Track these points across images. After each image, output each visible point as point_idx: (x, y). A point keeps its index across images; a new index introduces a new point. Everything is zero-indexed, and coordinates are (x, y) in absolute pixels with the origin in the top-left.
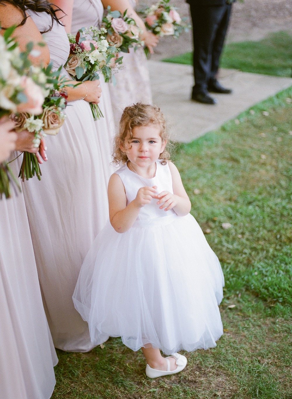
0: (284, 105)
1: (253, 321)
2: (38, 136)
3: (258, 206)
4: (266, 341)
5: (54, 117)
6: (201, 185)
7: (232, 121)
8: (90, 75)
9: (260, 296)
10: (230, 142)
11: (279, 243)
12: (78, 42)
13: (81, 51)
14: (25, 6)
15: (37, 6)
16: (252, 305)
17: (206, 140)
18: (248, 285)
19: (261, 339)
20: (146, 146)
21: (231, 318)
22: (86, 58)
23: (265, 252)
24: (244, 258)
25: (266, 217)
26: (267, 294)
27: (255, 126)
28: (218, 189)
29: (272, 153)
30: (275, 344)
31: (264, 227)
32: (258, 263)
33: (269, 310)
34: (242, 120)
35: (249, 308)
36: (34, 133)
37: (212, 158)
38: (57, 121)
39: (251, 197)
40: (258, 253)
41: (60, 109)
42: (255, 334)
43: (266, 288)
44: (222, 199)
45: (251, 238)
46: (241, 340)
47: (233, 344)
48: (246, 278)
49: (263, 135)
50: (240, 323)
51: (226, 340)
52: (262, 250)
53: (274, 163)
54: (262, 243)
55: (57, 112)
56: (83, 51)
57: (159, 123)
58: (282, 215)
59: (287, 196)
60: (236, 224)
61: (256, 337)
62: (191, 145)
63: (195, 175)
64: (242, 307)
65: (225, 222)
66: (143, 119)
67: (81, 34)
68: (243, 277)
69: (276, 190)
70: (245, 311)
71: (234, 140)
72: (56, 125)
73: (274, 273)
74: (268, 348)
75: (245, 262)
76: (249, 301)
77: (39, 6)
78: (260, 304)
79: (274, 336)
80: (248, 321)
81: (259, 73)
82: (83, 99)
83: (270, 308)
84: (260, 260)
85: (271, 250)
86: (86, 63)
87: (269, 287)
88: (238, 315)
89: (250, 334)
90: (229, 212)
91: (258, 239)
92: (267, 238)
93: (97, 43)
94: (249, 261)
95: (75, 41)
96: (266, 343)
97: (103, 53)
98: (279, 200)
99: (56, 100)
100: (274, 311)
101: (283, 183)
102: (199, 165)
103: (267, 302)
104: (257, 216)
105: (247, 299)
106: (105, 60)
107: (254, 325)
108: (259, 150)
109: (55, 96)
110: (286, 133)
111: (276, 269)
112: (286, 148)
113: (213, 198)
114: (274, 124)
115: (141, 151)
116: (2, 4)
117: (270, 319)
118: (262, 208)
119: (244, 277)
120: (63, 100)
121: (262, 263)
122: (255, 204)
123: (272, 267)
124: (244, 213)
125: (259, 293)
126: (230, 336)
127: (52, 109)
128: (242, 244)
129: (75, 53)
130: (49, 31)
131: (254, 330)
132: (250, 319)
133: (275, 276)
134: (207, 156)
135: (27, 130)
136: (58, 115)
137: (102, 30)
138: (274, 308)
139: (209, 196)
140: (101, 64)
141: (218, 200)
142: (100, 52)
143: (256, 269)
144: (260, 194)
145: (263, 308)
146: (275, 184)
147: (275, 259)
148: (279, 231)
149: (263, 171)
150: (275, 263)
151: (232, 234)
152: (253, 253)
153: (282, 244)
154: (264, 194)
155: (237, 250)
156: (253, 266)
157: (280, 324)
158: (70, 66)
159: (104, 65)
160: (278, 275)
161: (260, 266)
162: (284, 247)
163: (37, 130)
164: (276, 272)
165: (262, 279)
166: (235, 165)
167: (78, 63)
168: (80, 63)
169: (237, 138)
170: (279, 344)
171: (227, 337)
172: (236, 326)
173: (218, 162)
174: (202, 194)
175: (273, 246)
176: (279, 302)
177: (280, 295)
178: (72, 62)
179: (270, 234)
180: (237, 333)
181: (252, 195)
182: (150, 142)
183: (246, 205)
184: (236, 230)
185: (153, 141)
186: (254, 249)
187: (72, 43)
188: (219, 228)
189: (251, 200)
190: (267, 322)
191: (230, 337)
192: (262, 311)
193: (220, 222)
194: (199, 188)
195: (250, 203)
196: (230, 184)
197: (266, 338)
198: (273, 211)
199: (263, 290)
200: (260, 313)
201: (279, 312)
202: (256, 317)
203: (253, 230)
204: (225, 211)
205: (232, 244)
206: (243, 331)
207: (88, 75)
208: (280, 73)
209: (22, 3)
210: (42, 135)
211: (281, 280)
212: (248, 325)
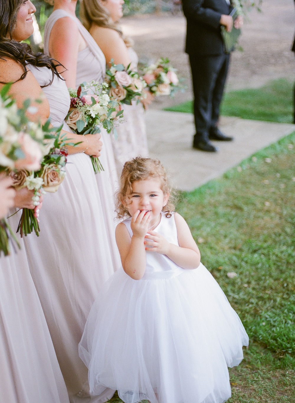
0: (286, 152)
1: (262, 373)
2: (37, 193)
3: (264, 254)
4: (277, 394)
5: (54, 175)
6: (204, 234)
7: (235, 169)
8: (90, 129)
9: (268, 347)
10: (232, 189)
11: (287, 292)
12: (80, 96)
13: (82, 104)
14: (26, 61)
15: (37, 61)
16: (261, 356)
17: (209, 188)
18: (256, 336)
19: (272, 393)
20: (147, 200)
21: (240, 371)
22: (87, 111)
23: (272, 301)
24: (251, 308)
25: (272, 265)
26: (276, 345)
27: (258, 173)
28: (222, 238)
29: (275, 200)
30: (286, 397)
31: (271, 276)
32: (265, 312)
33: (278, 361)
34: (245, 167)
35: (258, 360)
36: (34, 191)
37: (215, 207)
38: (57, 179)
39: (257, 245)
40: (265, 303)
41: (59, 166)
42: (265, 388)
43: (275, 339)
44: (226, 247)
45: (257, 287)
46: (250, 394)
47: (243, 398)
48: (254, 328)
49: (266, 182)
50: (249, 376)
51: (235, 395)
52: (269, 299)
53: (278, 210)
54: (268, 292)
55: (57, 170)
56: (84, 105)
57: (159, 176)
58: (288, 263)
59: (292, 243)
60: (241, 273)
61: (266, 390)
62: (193, 193)
63: (198, 224)
64: (251, 359)
65: (231, 271)
66: (142, 173)
67: (82, 88)
68: (250, 327)
69: (282, 237)
70: (254, 363)
71: (236, 187)
72: (55, 182)
73: (283, 323)
74: (279, 402)
75: (252, 312)
76: (257, 353)
77: (40, 61)
78: (269, 356)
79: (284, 389)
80: (257, 374)
81: (260, 120)
82: (84, 152)
83: (280, 359)
84: (267, 310)
85: (278, 299)
86: (87, 116)
87: (277, 337)
88: (247, 367)
89: (260, 388)
90: (234, 261)
91: (265, 288)
92: (273, 287)
93: (98, 97)
94: (256, 311)
95: (77, 96)
96: (276, 396)
97: (104, 107)
98: (284, 248)
99: (56, 158)
100: (284, 363)
101: (288, 230)
102: (203, 214)
103: (277, 353)
104: (263, 264)
105: (255, 350)
106: (106, 114)
107: (263, 378)
108: (263, 197)
109: (55, 154)
110: (289, 179)
111: (284, 319)
112: (290, 195)
113: (217, 247)
114: (277, 171)
115: (141, 205)
116: (2, 59)
117: (279, 371)
118: (267, 255)
119: (252, 328)
120: (63, 159)
121: (269, 313)
122: (260, 252)
123: (280, 317)
124: (249, 261)
125: (268, 345)
126: (239, 389)
127: (52, 167)
128: (249, 294)
129: (76, 106)
130: (49, 85)
131: (263, 383)
132: (259, 371)
133: (283, 326)
134: (210, 204)
135: (26, 187)
136: (58, 173)
137: (103, 85)
138: (284, 359)
139: (213, 245)
140: (102, 118)
141: (222, 248)
142: (101, 106)
143: (263, 319)
144: (265, 241)
145: (273, 360)
146: (280, 231)
147: (282, 308)
148: (285, 279)
149: (267, 218)
150: (283, 312)
151: (237, 284)
152: (260, 303)
153: (289, 292)
154: (270, 242)
155: (244, 299)
156: (260, 316)
157: (290, 376)
158: (71, 120)
159: (105, 119)
160: (286, 324)
161: (267, 316)
162: (292, 296)
163: (37, 188)
164: (284, 322)
165: (270, 329)
166: (239, 212)
167: (79, 117)
168: (81, 116)
169: (240, 185)
170: (290, 398)
171: (236, 392)
172: (245, 379)
173: (221, 210)
174: (206, 243)
175: (280, 295)
176: (289, 353)
177: (288, 346)
178: (73, 116)
179: (276, 282)
180: (246, 387)
181: (257, 243)
182: (151, 196)
183: (251, 253)
184: (241, 279)
185: (154, 195)
186: (261, 298)
187: (73, 97)
188: (224, 278)
189: (257, 248)
190: (277, 374)
191: (238, 391)
192: (271, 363)
193: (225, 272)
194: (203, 237)
195: (255, 251)
196: (234, 232)
197: (276, 391)
198: (279, 259)
199: (271, 341)
200: (269, 365)
201: (289, 364)
202: (265, 369)
203: (259, 279)
204: (230, 260)
205: (238, 294)
206: (252, 384)
207: (89, 129)
208: (281, 119)
209: (23, 58)
210: (42, 193)
211: (289, 330)
212: (258, 378)
